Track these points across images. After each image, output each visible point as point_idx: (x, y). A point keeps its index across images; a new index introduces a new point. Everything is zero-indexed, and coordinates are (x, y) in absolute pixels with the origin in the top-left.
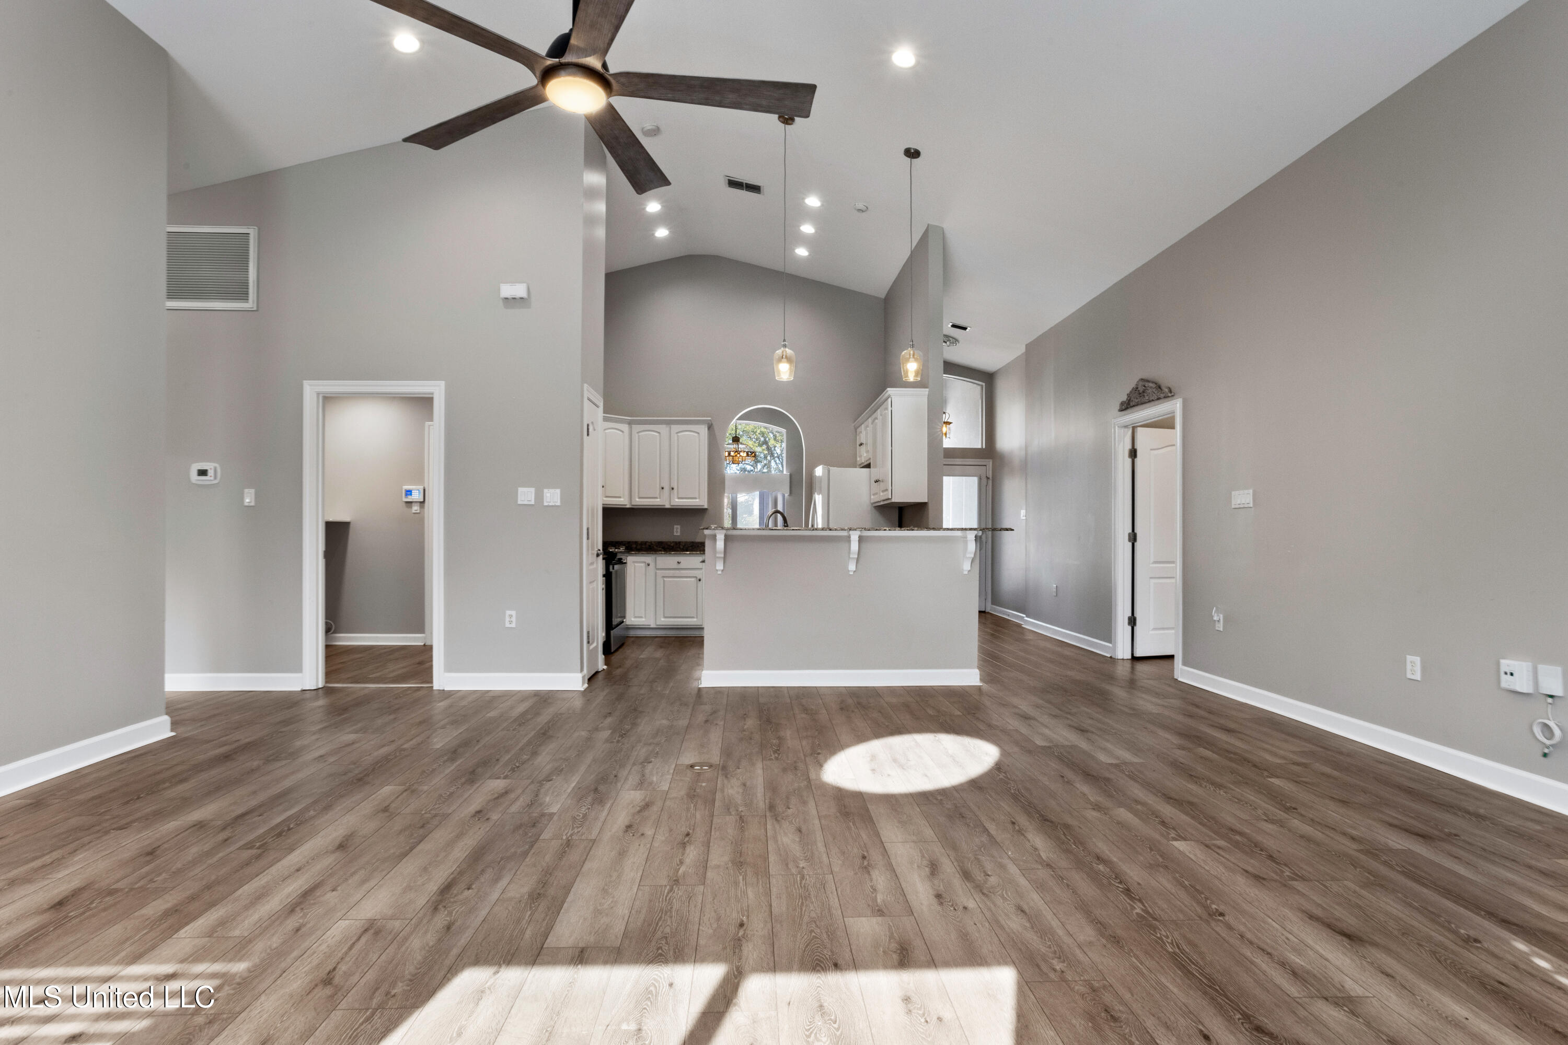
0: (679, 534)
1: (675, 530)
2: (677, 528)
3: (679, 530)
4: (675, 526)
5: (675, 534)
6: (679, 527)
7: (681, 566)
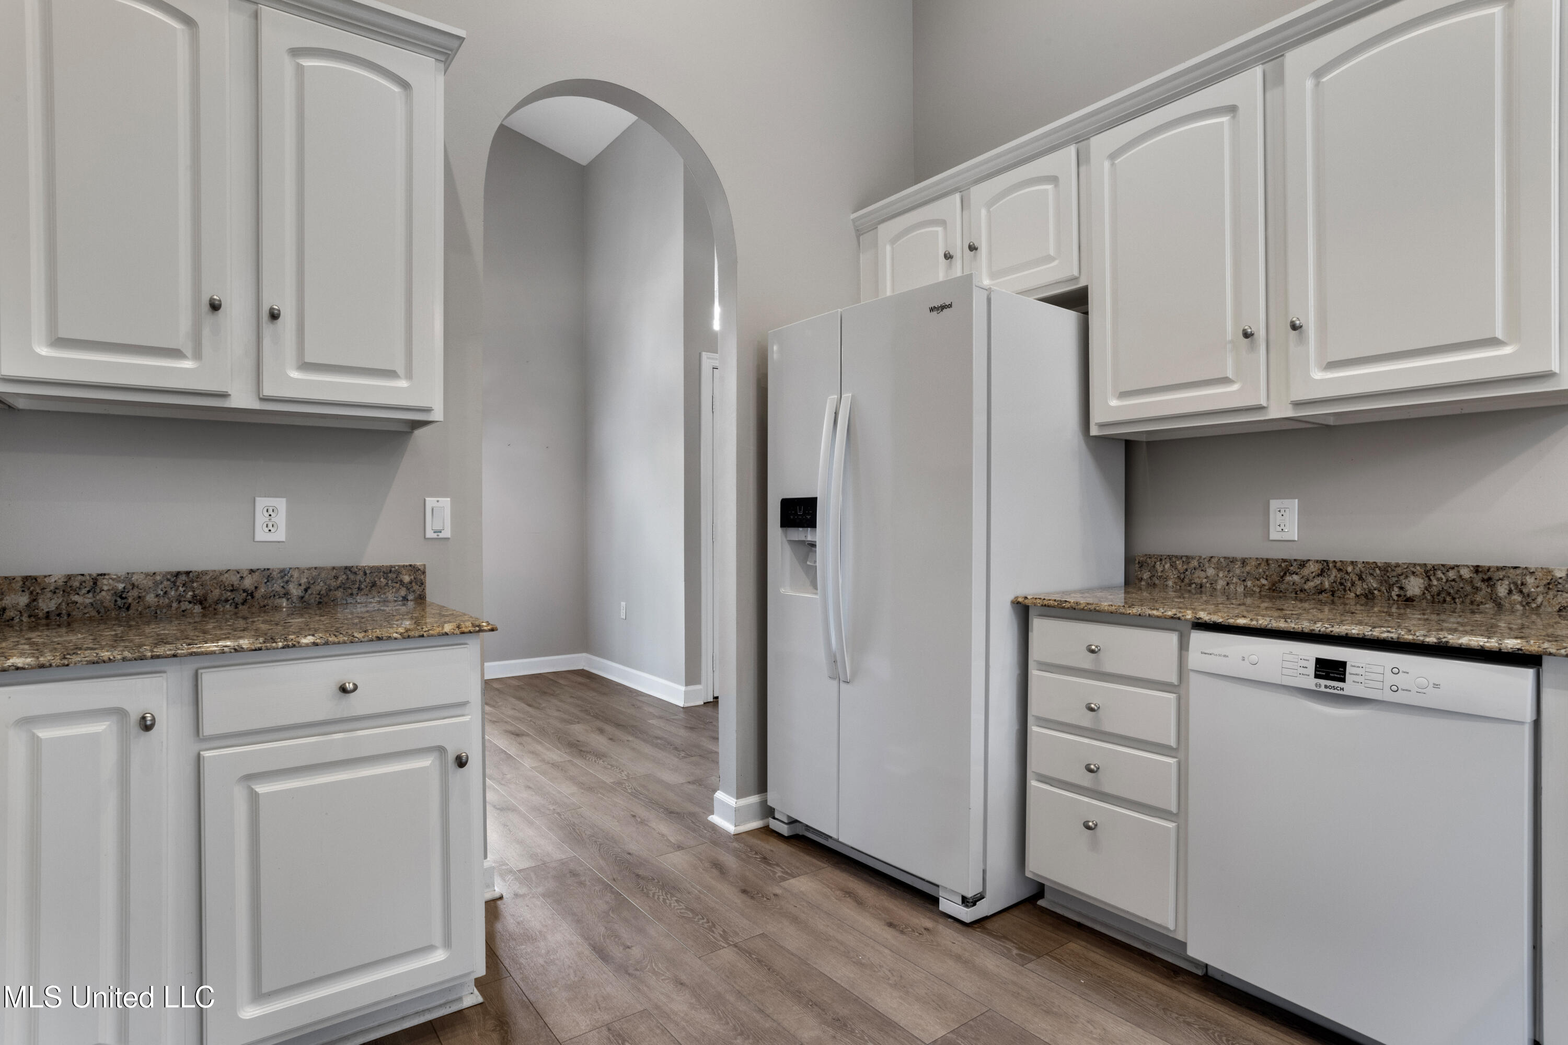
0: (280, 535)
1: (261, 518)
2: (270, 512)
3: (281, 519)
4: (262, 503)
5: (261, 535)
6: (281, 504)
7: (356, 704)
